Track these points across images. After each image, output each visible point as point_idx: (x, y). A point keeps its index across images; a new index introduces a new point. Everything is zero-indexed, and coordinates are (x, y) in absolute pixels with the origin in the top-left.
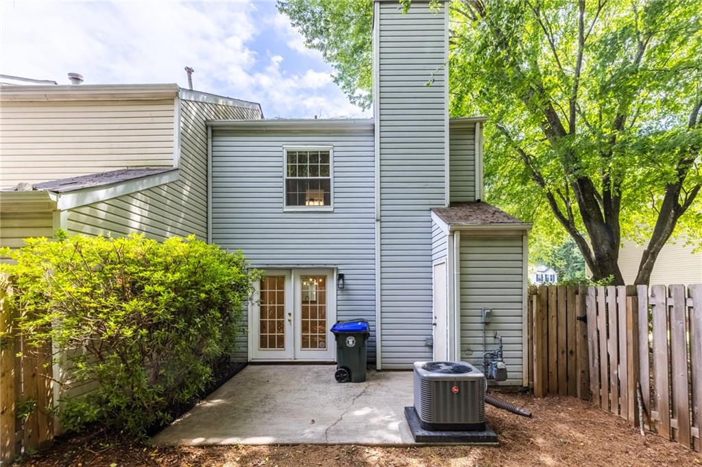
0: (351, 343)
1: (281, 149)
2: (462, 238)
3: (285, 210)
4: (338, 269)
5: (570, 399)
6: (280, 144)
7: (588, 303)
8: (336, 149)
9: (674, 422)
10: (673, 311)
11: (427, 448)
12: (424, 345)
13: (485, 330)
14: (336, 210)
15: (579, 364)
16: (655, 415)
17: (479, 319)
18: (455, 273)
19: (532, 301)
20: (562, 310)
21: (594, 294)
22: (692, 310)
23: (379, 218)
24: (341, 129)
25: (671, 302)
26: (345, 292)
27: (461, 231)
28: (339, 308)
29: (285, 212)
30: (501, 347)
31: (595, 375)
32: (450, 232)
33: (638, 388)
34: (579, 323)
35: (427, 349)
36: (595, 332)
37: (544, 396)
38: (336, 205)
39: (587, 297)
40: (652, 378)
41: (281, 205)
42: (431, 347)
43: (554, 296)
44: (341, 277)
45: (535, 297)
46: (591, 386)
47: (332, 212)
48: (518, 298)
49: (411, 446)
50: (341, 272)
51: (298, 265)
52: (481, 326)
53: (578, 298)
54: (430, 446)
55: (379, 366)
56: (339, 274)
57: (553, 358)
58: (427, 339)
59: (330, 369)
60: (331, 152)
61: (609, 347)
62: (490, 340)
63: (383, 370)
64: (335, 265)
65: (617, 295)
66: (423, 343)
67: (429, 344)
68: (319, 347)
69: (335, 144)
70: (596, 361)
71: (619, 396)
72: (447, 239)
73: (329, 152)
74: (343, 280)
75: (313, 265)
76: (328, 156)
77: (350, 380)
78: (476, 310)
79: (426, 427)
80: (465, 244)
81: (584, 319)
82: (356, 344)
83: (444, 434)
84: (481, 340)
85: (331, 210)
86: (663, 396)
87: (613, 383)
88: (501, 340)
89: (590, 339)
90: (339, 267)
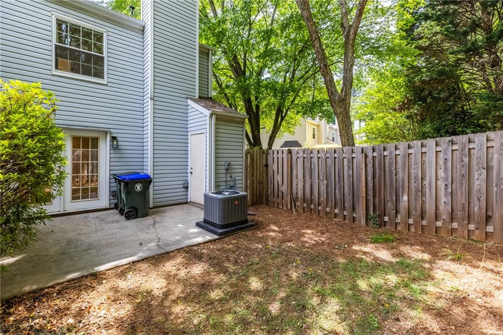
0: (138, 188)
1: (49, 14)
2: (217, 119)
3: (54, 73)
4: (111, 133)
5: (262, 205)
6: (50, 9)
7: (269, 158)
8: (110, 34)
9: (305, 205)
10: (305, 159)
11: (226, 238)
12: (182, 187)
13: (226, 174)
14: (109, 84)
15: (264, 187)
16: (298, 204)
17: (223, 167)
18: (213, 139)
19: (247, 157)
20: (258, 161)
21: (272, 153)
22: (312, 159)
23: (153, 97)
24: (115, 19)
25: (305, 156)
26: (117, 151)
27: (217, 115)
28: (112, 164)
29: (53, 75)
30: (235, 182)
31: (271, 192)
32: (210, 114)
33: (292, 194)
34: (265, 167)
35: (184, 190)
36: (272, 172)
37: (252, 206)
38: (110, 80)
39: (268, 155)
40: (297, 189)
41: (49, 68)
42: (187, 188)
43: (255, 154)
44: (114, 138)
45: (249, 155)
46: (269, 198)
47: (106, 85)
48: (241, 155)
49: (218, 239)
50: (114, 135)
51: (70, 125)
52: (224, 171)
53: (264, 155)
54: (227, 237)
55: (151, 205)
56: (112, 137)
57: (255, 186)
58: (184, 183)
59: (107, 213)
60: (105, 35)
61: (278, 178)
62: (229, 179)
63: (154, 207)
64: (109, 129)
65: (283, 153)
66: (182, 186)
67: (186, 186)
68: (91, 198)
69: (109, 29)
70: (272, 185)
71: (283, 199)
72: (208, 118)
73: (103, 34)
74: (117, 142)
75: (86, 127)
76: (102, 37)
77: (137, 217)
78: (223, 162)
79: (222, 227)
80: (219, 123)
81: (267, 166)
82: (143, 189)
83: (233, 228)
84: (224, 179)
85: (106, 83)
86: (301, 195)
87: (280, 194)
88: (235, 178)
89: (269, 175)
90: (112, 131)
